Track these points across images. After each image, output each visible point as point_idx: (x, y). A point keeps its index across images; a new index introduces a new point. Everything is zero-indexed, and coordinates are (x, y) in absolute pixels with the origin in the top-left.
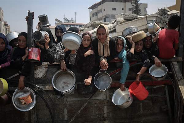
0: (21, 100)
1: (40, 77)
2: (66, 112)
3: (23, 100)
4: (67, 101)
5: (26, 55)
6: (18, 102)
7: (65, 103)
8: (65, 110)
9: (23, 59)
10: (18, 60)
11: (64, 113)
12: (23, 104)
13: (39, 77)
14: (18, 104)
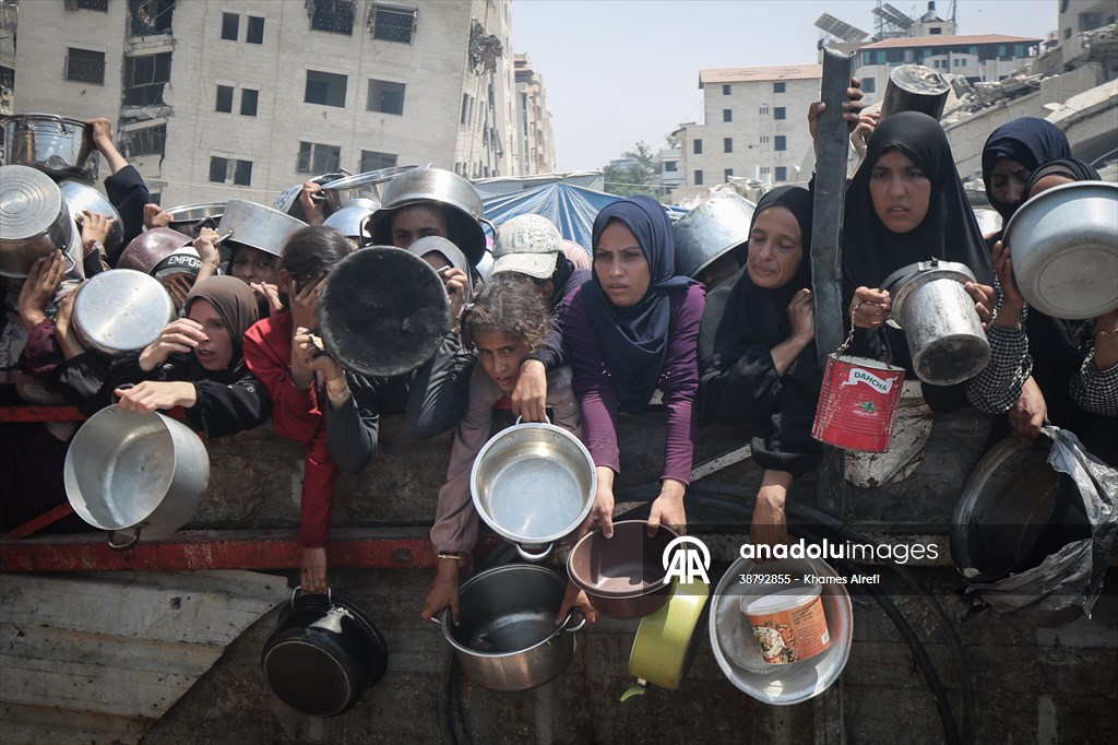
0: (762, 630)
1: (879, 478)
2: (1054, 722)
3: (774, 633)
4: (1057, 645)
5: (800, 341)
6: (738, 633)
7: (1043, 659)
8: (1046, 705)
9: (779, 365)
10: (747, 368)
11: (1035, 724)
12: (770, 653)
13: (871, 480)
14: (735, 647)
